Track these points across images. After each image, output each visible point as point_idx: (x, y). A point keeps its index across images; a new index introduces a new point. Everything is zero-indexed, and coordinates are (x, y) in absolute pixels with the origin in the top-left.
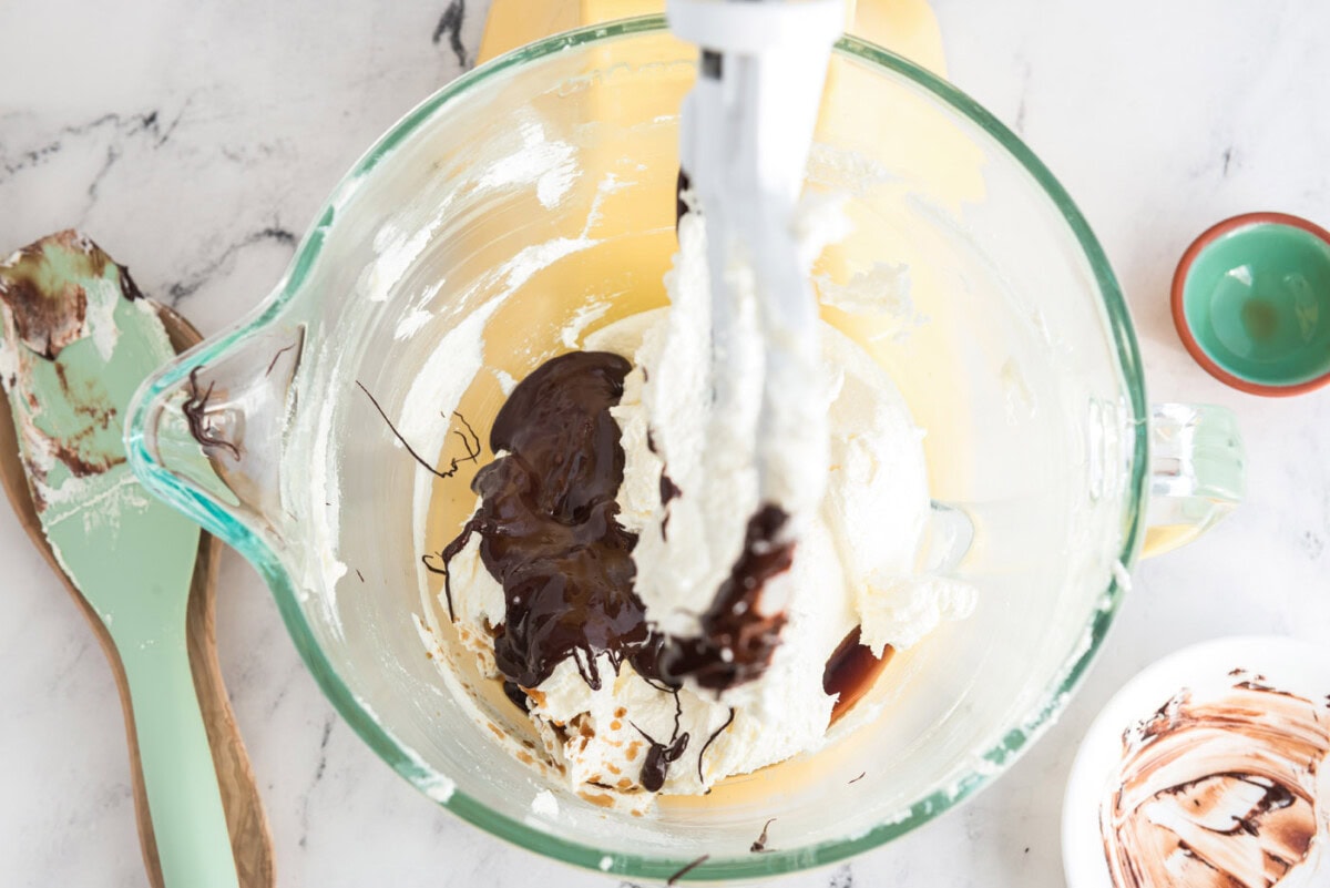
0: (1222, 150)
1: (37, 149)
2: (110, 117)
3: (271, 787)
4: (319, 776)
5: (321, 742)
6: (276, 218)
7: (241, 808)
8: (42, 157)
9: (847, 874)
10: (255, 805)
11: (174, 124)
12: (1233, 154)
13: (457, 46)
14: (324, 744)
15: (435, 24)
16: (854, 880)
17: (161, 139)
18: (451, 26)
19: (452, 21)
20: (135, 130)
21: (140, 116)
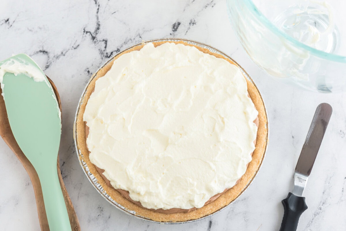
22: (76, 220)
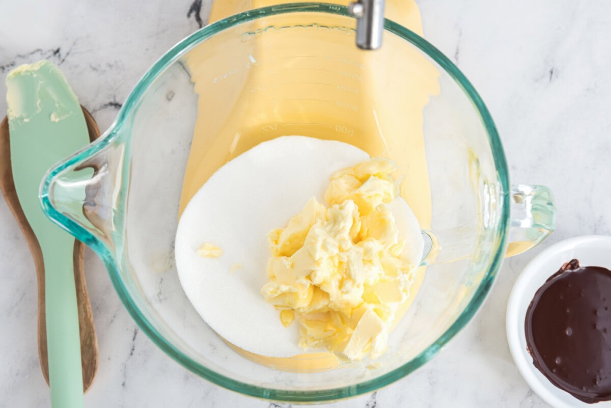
0: (549, 69)
1: (4, 65)
2: (38, 50)
3: (109, 359)
4: (132, 354)
5: (132, 338)
6: (114, 97)
7: (85, 335)
8: (7, 69)
9: (374, 400)
10: (92, 334)
11: (68, 54)
12: (554, 71)
13: (198, 19)
14: (134, 339)
15: (188, 8)
16: (377, 403)
17: (61, 60)
18: (196, 10)
19: (196, 8)
20: (50, 57)
21: (52, 50)
22: (93, 343)
